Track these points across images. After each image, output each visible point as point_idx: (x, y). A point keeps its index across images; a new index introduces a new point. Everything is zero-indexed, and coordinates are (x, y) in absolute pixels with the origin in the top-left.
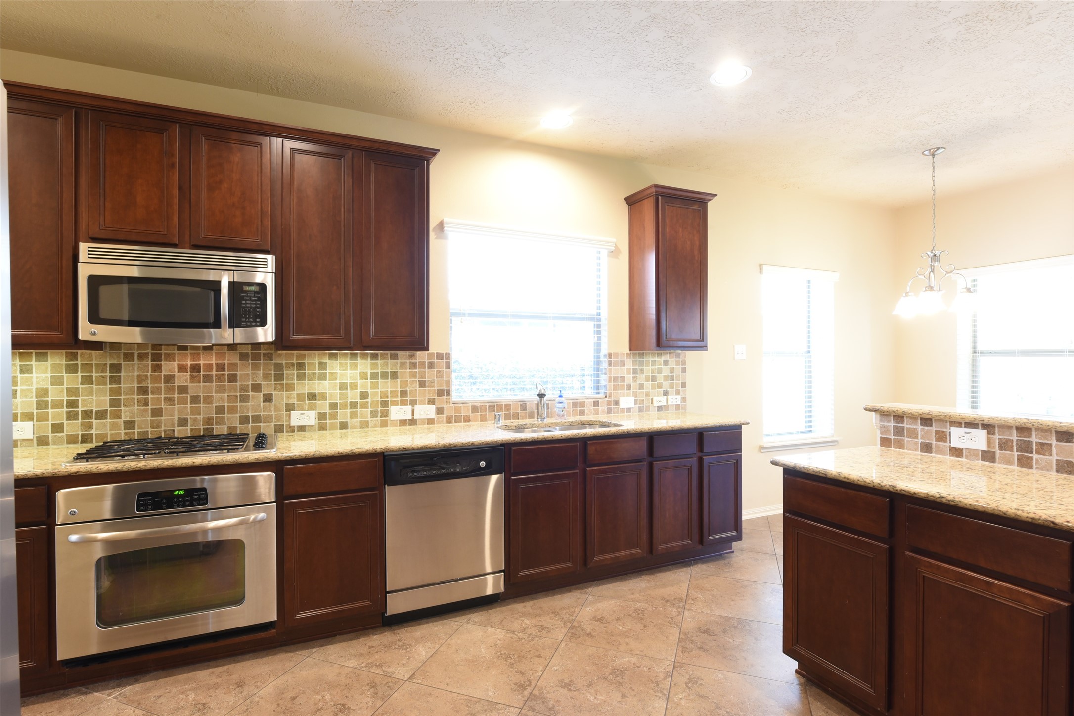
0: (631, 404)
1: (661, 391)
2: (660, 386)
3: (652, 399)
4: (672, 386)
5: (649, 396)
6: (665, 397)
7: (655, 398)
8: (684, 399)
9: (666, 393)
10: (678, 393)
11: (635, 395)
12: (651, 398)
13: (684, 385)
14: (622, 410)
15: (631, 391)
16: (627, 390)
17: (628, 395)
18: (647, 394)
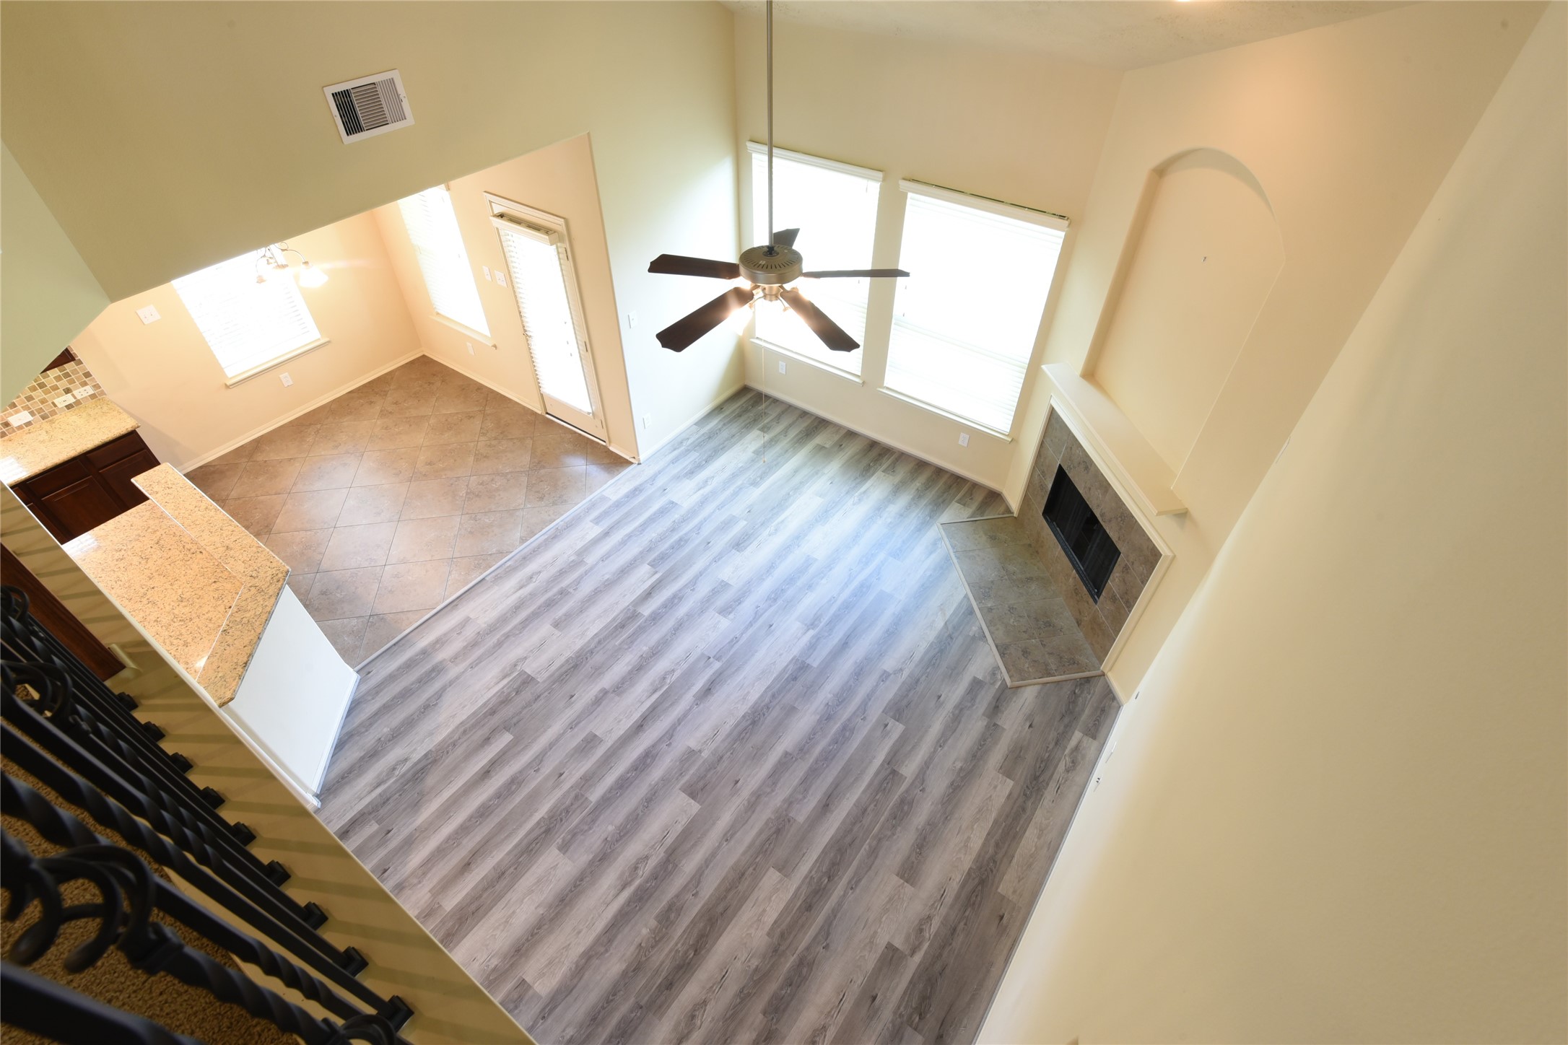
0: (30, 418)
1: (61, 390)
2: (55, 388)
3: (53, 403)
4: (72, 382)
5: (47, 401)
6: (69, 394)
7: (56, 401)
8: (97, 386)
9: (68, 391)
10: (84, 384)
11: (26, 408)
12: (50, 402)
13: (87, 375)
14: (20, 428)
15: (19, 407)
16: (11, 409)
17: (17, 412)
18: (43, 401)
